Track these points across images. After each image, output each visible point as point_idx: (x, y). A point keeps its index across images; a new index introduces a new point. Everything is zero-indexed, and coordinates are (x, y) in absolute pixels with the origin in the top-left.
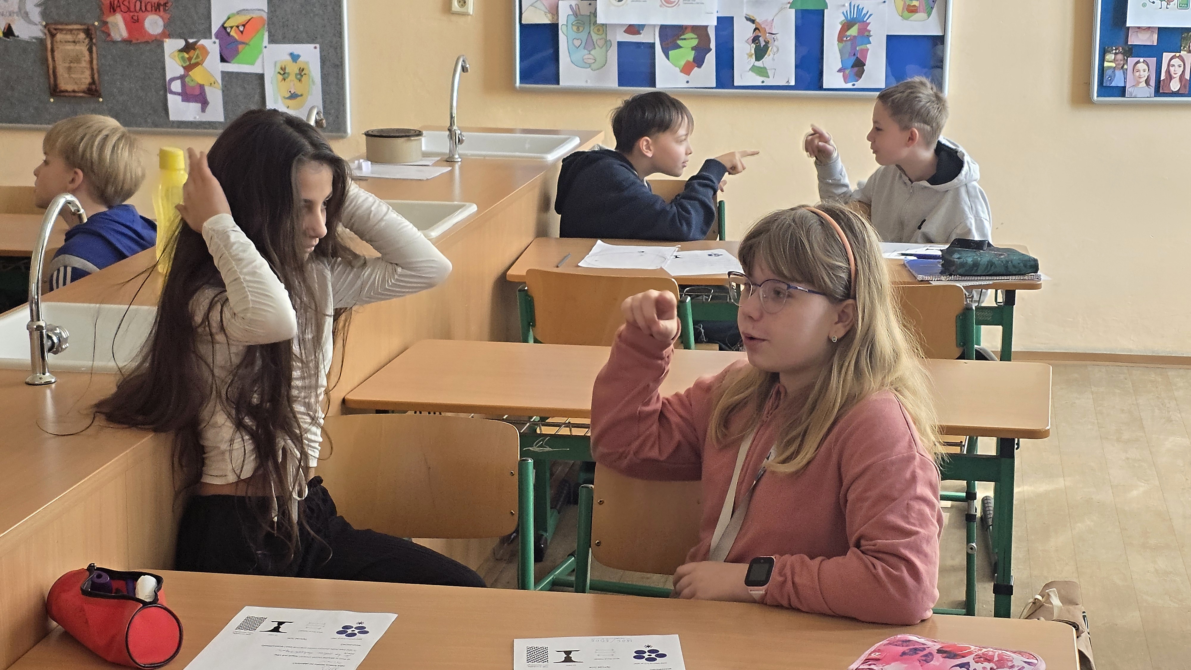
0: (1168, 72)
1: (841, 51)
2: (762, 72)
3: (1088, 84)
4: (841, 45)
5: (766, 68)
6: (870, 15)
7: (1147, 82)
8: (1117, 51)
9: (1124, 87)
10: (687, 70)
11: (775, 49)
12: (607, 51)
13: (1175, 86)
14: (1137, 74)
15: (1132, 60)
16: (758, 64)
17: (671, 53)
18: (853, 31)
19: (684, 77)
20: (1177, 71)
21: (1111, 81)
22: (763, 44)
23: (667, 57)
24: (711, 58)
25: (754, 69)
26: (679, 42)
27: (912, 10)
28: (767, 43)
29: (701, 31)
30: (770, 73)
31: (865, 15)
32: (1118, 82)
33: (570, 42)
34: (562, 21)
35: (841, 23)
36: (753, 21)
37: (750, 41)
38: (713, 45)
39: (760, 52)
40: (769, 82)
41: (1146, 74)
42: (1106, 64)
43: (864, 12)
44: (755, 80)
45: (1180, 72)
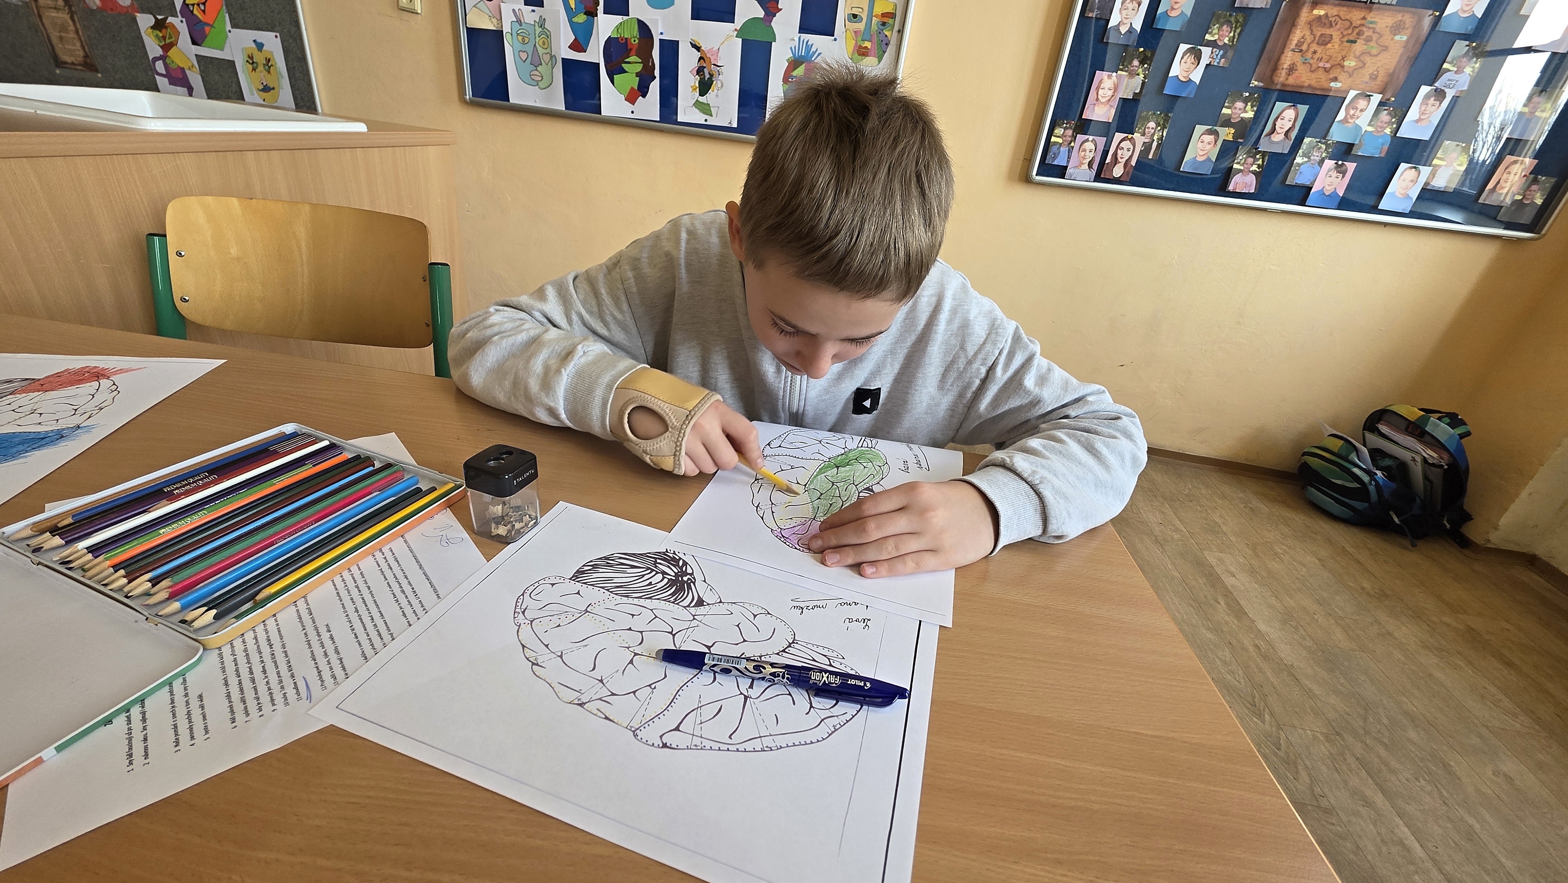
0: (1115, 154)
2: (705, 109)
3: (1029, 161)
4: (786, 87)
5: (709, 104)
6: (819, 54)
7: (1090, 165)
8: (1068, 126)
9: (1067, 167)
10: (631, 98)
11: (719, 85)
12: (553, 68)
13: (1118, 171)
14: (1083, 154)
15: (1080, 138)
16: (702, 99)
17: (616, 78)
19: (630, 106)
20: (1124, 155)
21: (1054, 159)
22: (707, 76)
23: (612, 81)
24: (655, 87)
25: (697, 104)
26: (625, 65)
27: (864, 50)
28: (711, 75)
30: (713, 111)
31: (814, 53)
32: (1060, 161)
33: (517, 54)
34: (506, 29)
35: (788, 60)
36: (698, 49)
37: (695, 71)
38: (657, 73)
40: (712, 121)
41: (1092, 155)
42: (1053, 139)
43: (813, 49)
44: (698, 118)
45: (1127, 155)
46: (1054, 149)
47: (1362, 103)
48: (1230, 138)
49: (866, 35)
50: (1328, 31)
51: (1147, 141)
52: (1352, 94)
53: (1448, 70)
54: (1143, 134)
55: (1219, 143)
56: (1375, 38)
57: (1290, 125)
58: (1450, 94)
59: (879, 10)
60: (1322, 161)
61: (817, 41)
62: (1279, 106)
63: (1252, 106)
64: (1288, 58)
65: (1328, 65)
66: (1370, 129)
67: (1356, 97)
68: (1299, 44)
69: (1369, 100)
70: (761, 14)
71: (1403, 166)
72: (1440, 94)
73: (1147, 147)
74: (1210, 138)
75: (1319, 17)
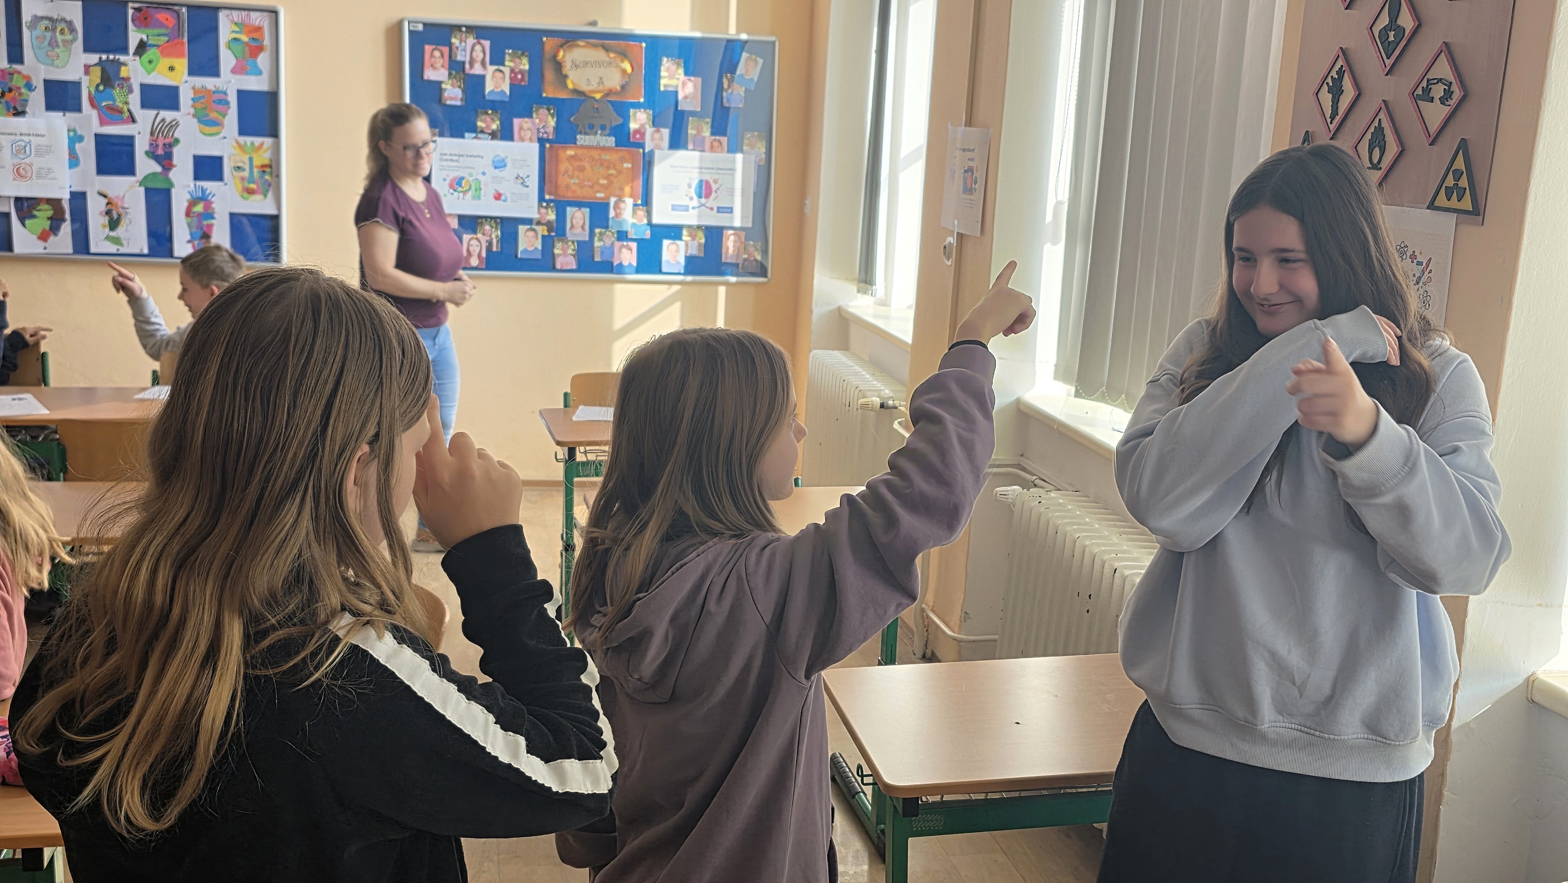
0: (468, 251)
1: (189, 225)
2: (117, 241)
4: (189, 220)
5: (119, 238)
6: (214, 195)
10: (43, 237)
11: (127, 221)
13: (474, 262)
16: (112, 234)
17: (27, 222)
18: (199, 208)
19: (41, 244)
20: (475, 250)
22: (115, 217)
23: (24, 225)
24: (66, 228)
25: (108, 238)
26: (35, 213)
27: (251, 192)
28: (119, 216)
29: (55, 203)
30: (125, 243)
31: (209, 194)
35: (188, 200)
36: (105, 196)
37: (104, 213)
38: (68, 216)
39: (114, 224)
40: (123, 250)
43: (208, 192)
44: (112, 248)
45: (478, 251)
47: (622, 205)
48: (546, 233)
49: (251, 180)
50: (581, 164)
51: (488, 239)
52: (613, 200)
54: (484, 234)
55: (540, 237)
57: (581, 223)
59: (257, 162)
60: (613, 244)
61: (210, 186)
62: (570, 210)
63: (552, 211)
64: (563, 181)
65: (590, 184)
66: (635, 221)
67: (617, 202)
68: (567, 172)
69: (626, 203)
70: (158, 169)
71: (666, 243)
73: (490, 243)
74: (531, 234)
75: (572, 157)
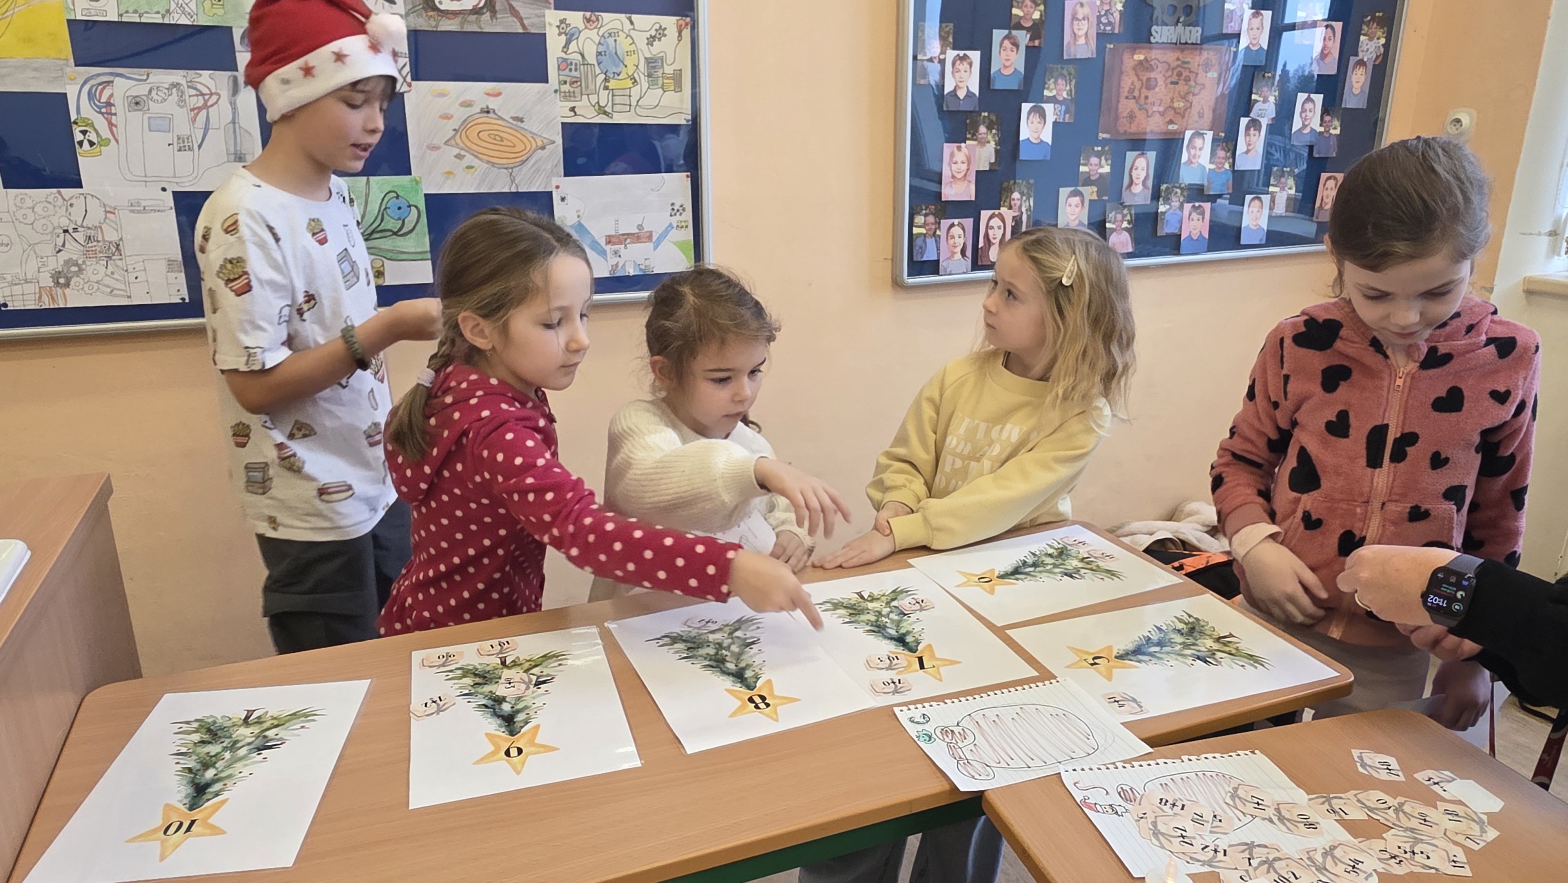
8: (928, 211)
13: (994, 254)
14: (952, 242)
32: (930, 256)
45: (999, 237)
46: (918, 242)
47: (1198, 142)
48: (1095, 197)
50: (1152, 75)
51: (1016, 214)
52: (1188, 134)
53: (1256, 101)
54: (1010, 208)
55: (1086, 204)
56: (1192, 76)
57: (1143, 175)
58: (1264, 122)
60: (1181, 207)
62: (1130, 155)
63: (1106, 160)
64: (1126, 106)
65: (1161, 109)
66: (1213, 167)
67: (1193, 137)
68: (1132, 91)
69: (1204, 138)
71: (1248, 197)
72: (1255, 124)
73: (1017, 221)
74: (1076, 200)
75: (1141, 62)
